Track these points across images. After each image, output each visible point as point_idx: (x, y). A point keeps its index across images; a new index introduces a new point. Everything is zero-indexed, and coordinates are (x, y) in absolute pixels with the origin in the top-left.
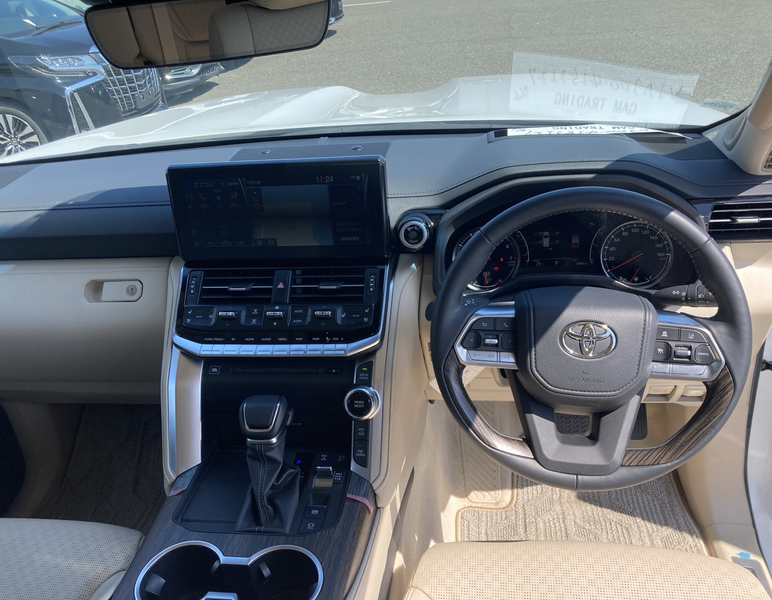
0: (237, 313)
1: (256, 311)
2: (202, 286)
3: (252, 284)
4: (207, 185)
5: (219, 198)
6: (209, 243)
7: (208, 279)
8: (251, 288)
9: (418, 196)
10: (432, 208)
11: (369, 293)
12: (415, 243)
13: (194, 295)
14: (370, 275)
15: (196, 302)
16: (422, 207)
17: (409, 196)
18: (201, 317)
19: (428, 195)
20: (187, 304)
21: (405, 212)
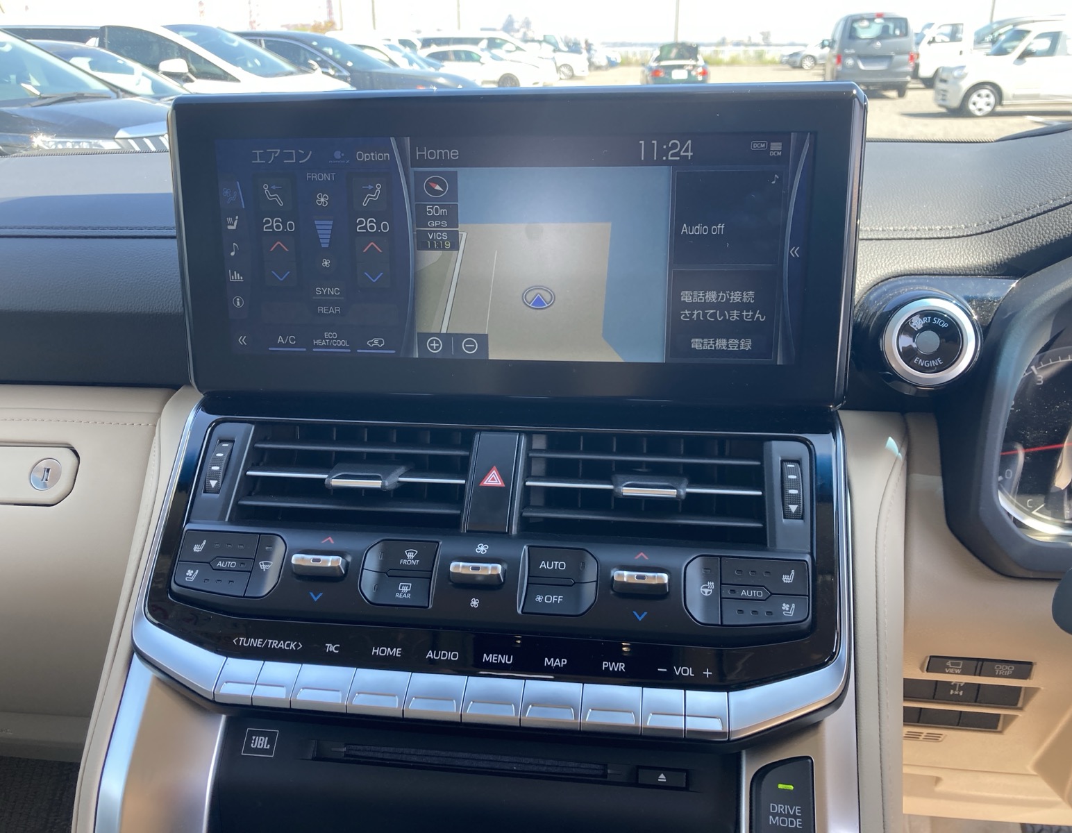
0: (349, 559)
1: (411, 556)
2: (246, 470)
3: (402, 470)
4: (290, 156)
5: (322, 200)
6: (280, 340)
7: (265, 448)
8: (399, 482)
9: (916, 239)
10: (968, 272)
11: (784, 520)
12: (933, 368)
13: (218, 495)
14: (782, 461)
15: (222, 518)
16: (935, 268)
17: (889, 237)
18: (231, 564)
19: (948, 236)
20: (191, 520)
21: (880, 280)
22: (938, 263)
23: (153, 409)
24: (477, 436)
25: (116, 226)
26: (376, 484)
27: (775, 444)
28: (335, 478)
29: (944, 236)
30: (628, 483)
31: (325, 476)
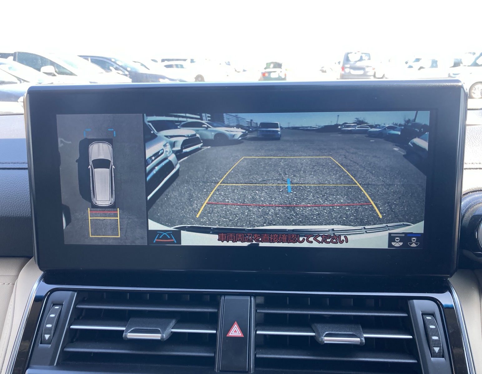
8: (172, 332)
11: (432, 359)
13: (50, 345)
14: (422, 314)
15: (52, 363)
20: (31, 365)
23: (13, 273)
24: (223, 298)
26: (157, 336)
27: (415, 301)
28: (130, 332)
30: (326, 333)
31: (124, 329)
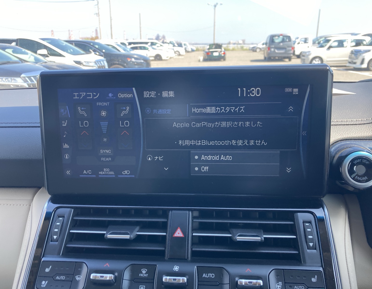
0: (116, 274)
1: (144, 272)
2: (69, 230)
3: (138, 228)
4: (90, 96)
5: (104, 113)
6: (85, 171)
7: (77, 220)
8: (137, 234)
9: (347, 125)
10: (370, 138)
11: (308, 250)
12: (364, 181)
13: (57, 243)
14: (303, 222)
15: (59, 254)
16: (356, 137)
17: (336, 124)
18: (63, 278)
19: (360, 123)
20: (45, 255)
21: (334, 142)
22: (357, 135)
23: (29, 197)
24: (170, 212)
25: (15, 122)
26: (127, 237)
27: (299, 214)
28: (109, 234)
29: (358, 124)
30: (239, 234)
31: (105, 232)
